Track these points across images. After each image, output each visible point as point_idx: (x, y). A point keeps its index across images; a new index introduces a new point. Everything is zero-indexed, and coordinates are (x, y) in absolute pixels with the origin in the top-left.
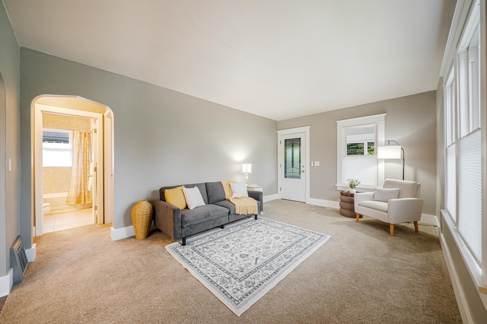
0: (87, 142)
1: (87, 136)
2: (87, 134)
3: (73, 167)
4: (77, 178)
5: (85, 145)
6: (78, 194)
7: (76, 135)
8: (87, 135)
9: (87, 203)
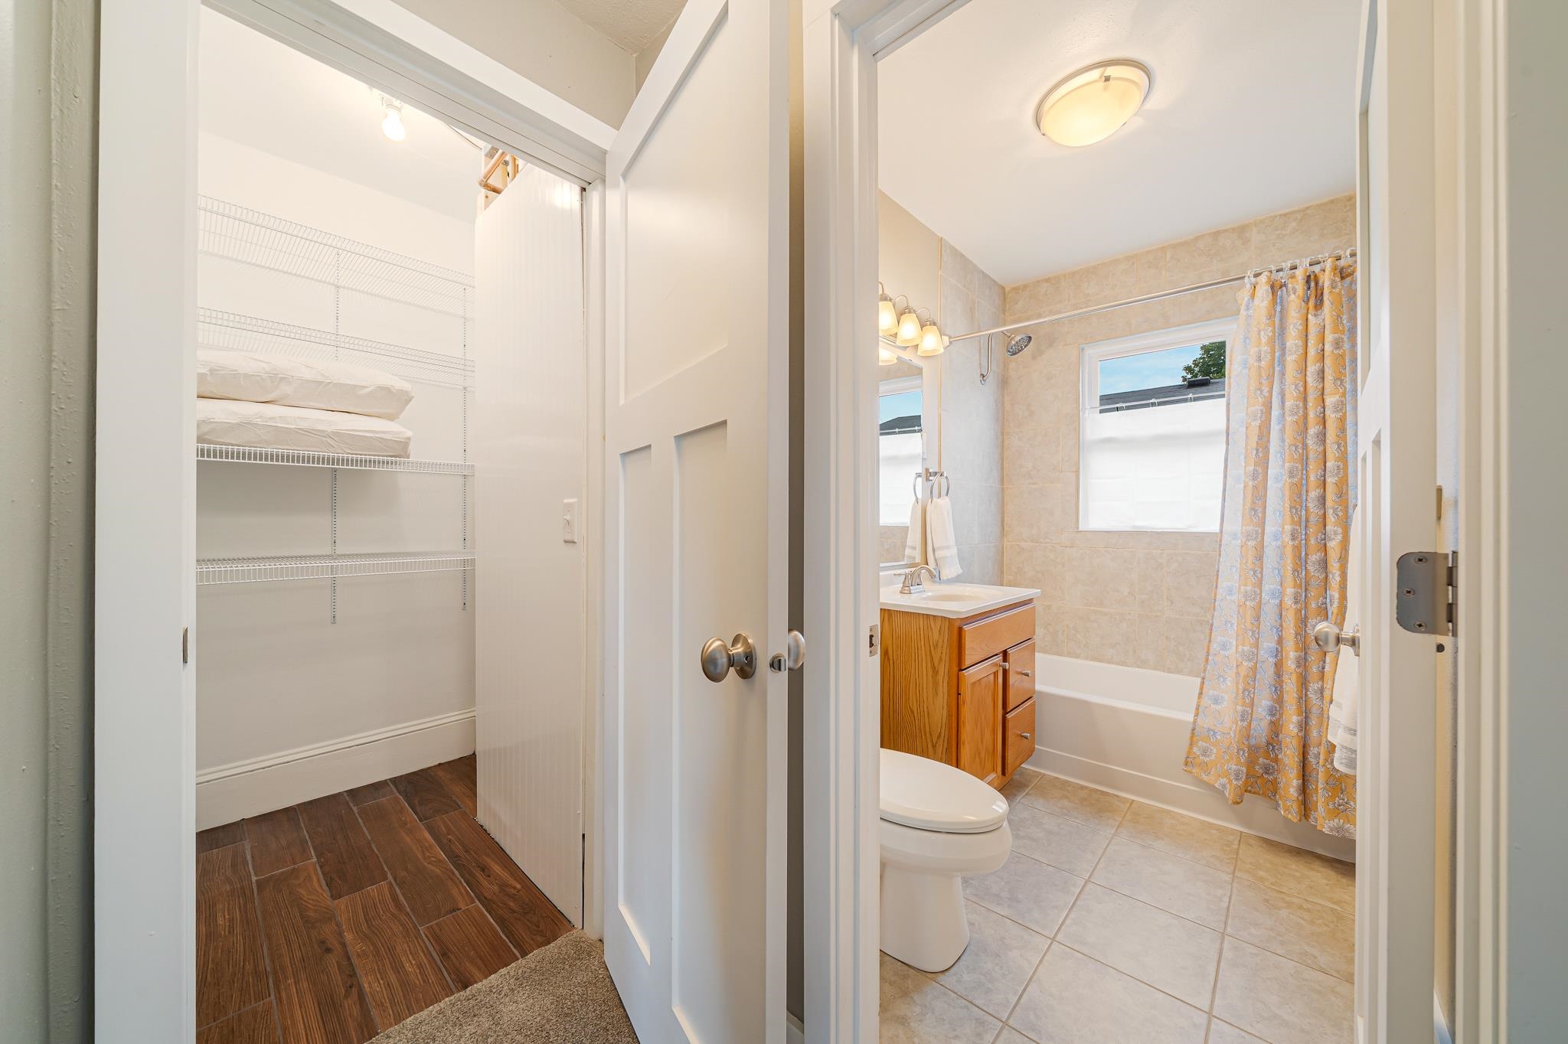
0: (1329, 337)
1: (1326, 297)
2: (1326, 280)
3: (1226, 538)
4: (1249, 613)
5: (1312, 369)
6: (1261, 728)
7: (1248, 309)
8: (1327, 284)
9: (1326, 831)
